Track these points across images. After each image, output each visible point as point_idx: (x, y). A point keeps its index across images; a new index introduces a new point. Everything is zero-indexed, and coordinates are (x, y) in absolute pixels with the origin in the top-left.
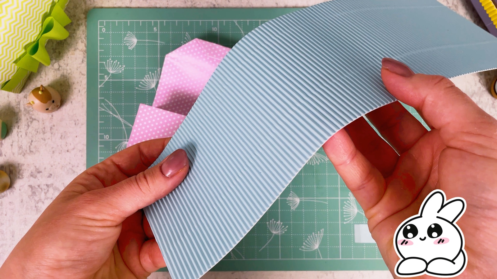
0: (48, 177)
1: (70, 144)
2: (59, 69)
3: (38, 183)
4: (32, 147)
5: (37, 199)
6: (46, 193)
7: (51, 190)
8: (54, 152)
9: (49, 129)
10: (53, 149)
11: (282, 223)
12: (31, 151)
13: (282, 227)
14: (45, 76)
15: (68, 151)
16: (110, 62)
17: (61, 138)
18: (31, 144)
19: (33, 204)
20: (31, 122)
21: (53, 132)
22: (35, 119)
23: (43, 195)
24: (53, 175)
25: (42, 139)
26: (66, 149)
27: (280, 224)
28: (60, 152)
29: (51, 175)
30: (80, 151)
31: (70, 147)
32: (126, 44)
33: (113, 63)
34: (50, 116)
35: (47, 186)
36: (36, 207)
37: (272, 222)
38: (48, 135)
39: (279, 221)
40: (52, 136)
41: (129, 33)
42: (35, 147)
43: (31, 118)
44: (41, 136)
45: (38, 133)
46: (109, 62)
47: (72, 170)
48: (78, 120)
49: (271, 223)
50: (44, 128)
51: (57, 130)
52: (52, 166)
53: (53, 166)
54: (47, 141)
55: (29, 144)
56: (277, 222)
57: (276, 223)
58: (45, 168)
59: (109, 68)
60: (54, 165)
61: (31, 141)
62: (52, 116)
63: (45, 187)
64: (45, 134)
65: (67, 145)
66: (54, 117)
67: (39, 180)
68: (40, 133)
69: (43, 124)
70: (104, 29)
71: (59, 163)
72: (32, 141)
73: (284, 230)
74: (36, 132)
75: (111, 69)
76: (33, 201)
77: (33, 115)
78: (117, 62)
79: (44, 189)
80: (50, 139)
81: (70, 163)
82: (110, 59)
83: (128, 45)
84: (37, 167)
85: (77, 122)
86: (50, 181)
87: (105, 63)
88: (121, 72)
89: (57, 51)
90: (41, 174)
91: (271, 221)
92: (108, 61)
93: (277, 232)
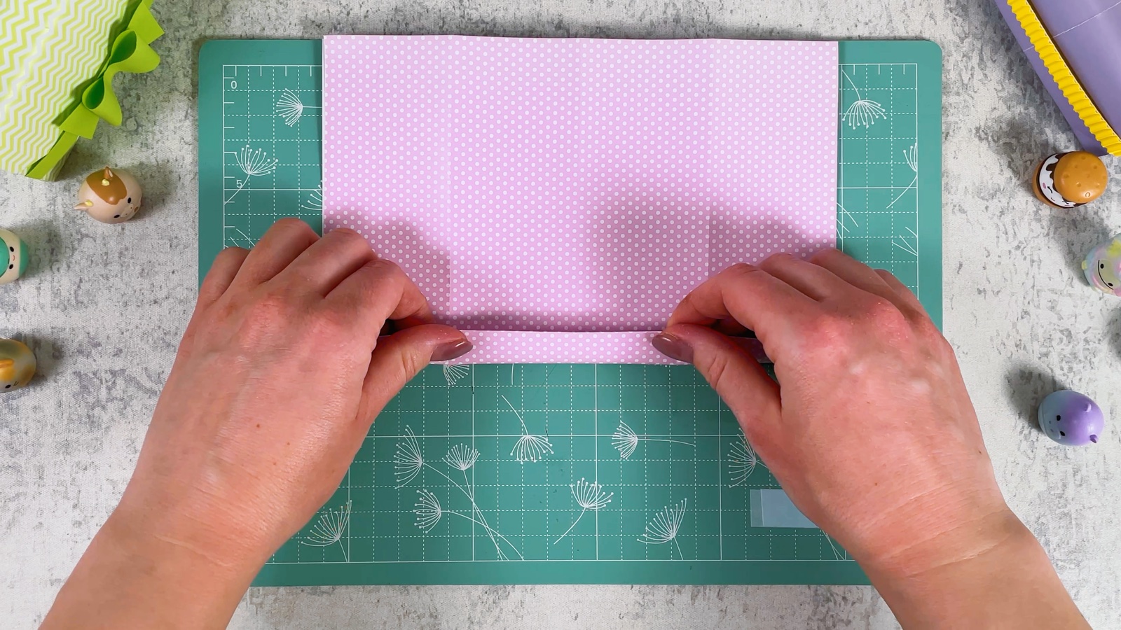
0: (114, 356)
1: (161, 287)
2: (136, 131)
3: (95, 367)
4: (80, 292)
5: (91, 400)
6: (109, 389)
7: (120, 382)
8: (126, 304)
9: (117, 255)
10: (126, 298)
11: (601, 487)
12: (78, 302)
13: (601, 493)
14: (109, 146)
15: (155, 302)
16: (248, 153)
17: (141, 274)
18: (79, 287)
19: (83, 411)
20: (80, 241)
21: (124, 262)
22: (87, 236)
23: (103, 393)
24: (125, 350)
25: (102, 275)
26: (152, 298)
27: (598, 487)
28: (139, 304)
29: (121, 351)
30: (181, 302)
31: (161, 295)
32: (280, 115)
33: (253, 153)
34: (119, 228)
35: (113, 373)
36: (89, 416)
37: (580, 484)
38: (115, 268)
39: (596, 482)
40: (122, 271)
41: (286, 92)
42: (88, 293)
43: (78, 232)
44: (100, 270)
45: (94, 265)
46: (244, 151)
47: (164, 341)
48: (176, 237)
49: (580, 487)
50: (106, 254)
51: (132, 258)
52: (123, 333)
53: (125, 333)
54: (111, 280)
55: (75, 287)
56: (592, 485)
57: (589, 486)
58: (108, 337)
59: (244, 164)
60: (127, 330)
61: (78, 280)
62: (123, 229)
63: (109, 376)
64: (109, 267)
65: (154, 289)
66: (127, 232)
67: (95, 361)
68: (97, 265)
69: (105, 245)
70: (234, 83)
71: (137, 327)
72: (81, 281)
73: (605, 501)
74: (89, 262)
75: (249, 167)
76: (83, 404)
77: (83, 225)
78: (262, 152)
79: (106, 381)
80: (119, 276)
81: (160, 327)
82: (248, 146)
83: (284, 116)
84: (92, 334)
85: (175, 241)
86: (118, 364)
87: (236, 153)
88: (269, 172)
89: (133, 93)
90: (100, 348)
91: (579, 482)
92: (243, 149)
93: (592, 505)
